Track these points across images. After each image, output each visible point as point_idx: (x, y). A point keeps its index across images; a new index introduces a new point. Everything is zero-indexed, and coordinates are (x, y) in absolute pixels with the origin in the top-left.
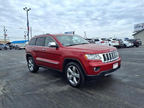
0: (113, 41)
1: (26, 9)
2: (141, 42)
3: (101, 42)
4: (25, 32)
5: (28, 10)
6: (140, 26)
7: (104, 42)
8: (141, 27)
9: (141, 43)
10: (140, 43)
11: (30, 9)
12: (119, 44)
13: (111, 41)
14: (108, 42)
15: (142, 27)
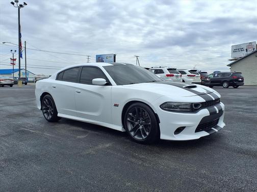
0: (190, 74)
1: (15, 3)
2: (242, 78)
3: (168, 75)
4: (13, 52)
5: (21, 6)
6: (242, 50)
7: (173, 76)
8: (245, 50)
9: (243, 81)
10: (240, 79)
11: (25, 4)
12: (202, 81)
13: (186, 74)
14: (181, 76)
15: (247, 50)
